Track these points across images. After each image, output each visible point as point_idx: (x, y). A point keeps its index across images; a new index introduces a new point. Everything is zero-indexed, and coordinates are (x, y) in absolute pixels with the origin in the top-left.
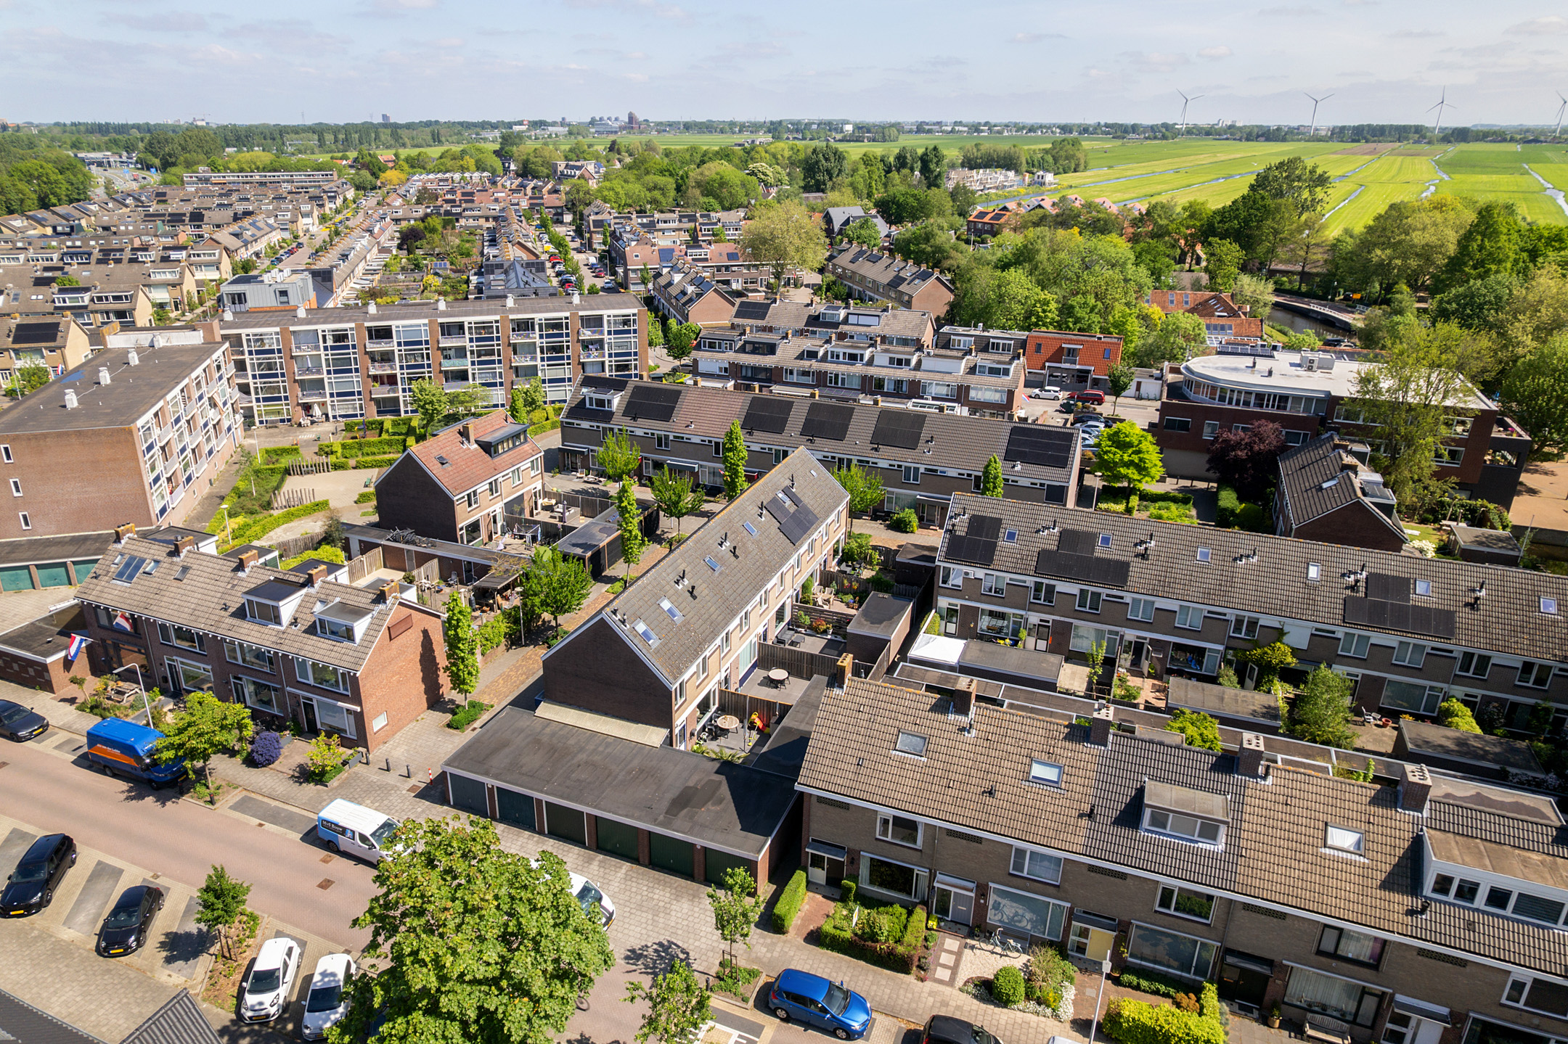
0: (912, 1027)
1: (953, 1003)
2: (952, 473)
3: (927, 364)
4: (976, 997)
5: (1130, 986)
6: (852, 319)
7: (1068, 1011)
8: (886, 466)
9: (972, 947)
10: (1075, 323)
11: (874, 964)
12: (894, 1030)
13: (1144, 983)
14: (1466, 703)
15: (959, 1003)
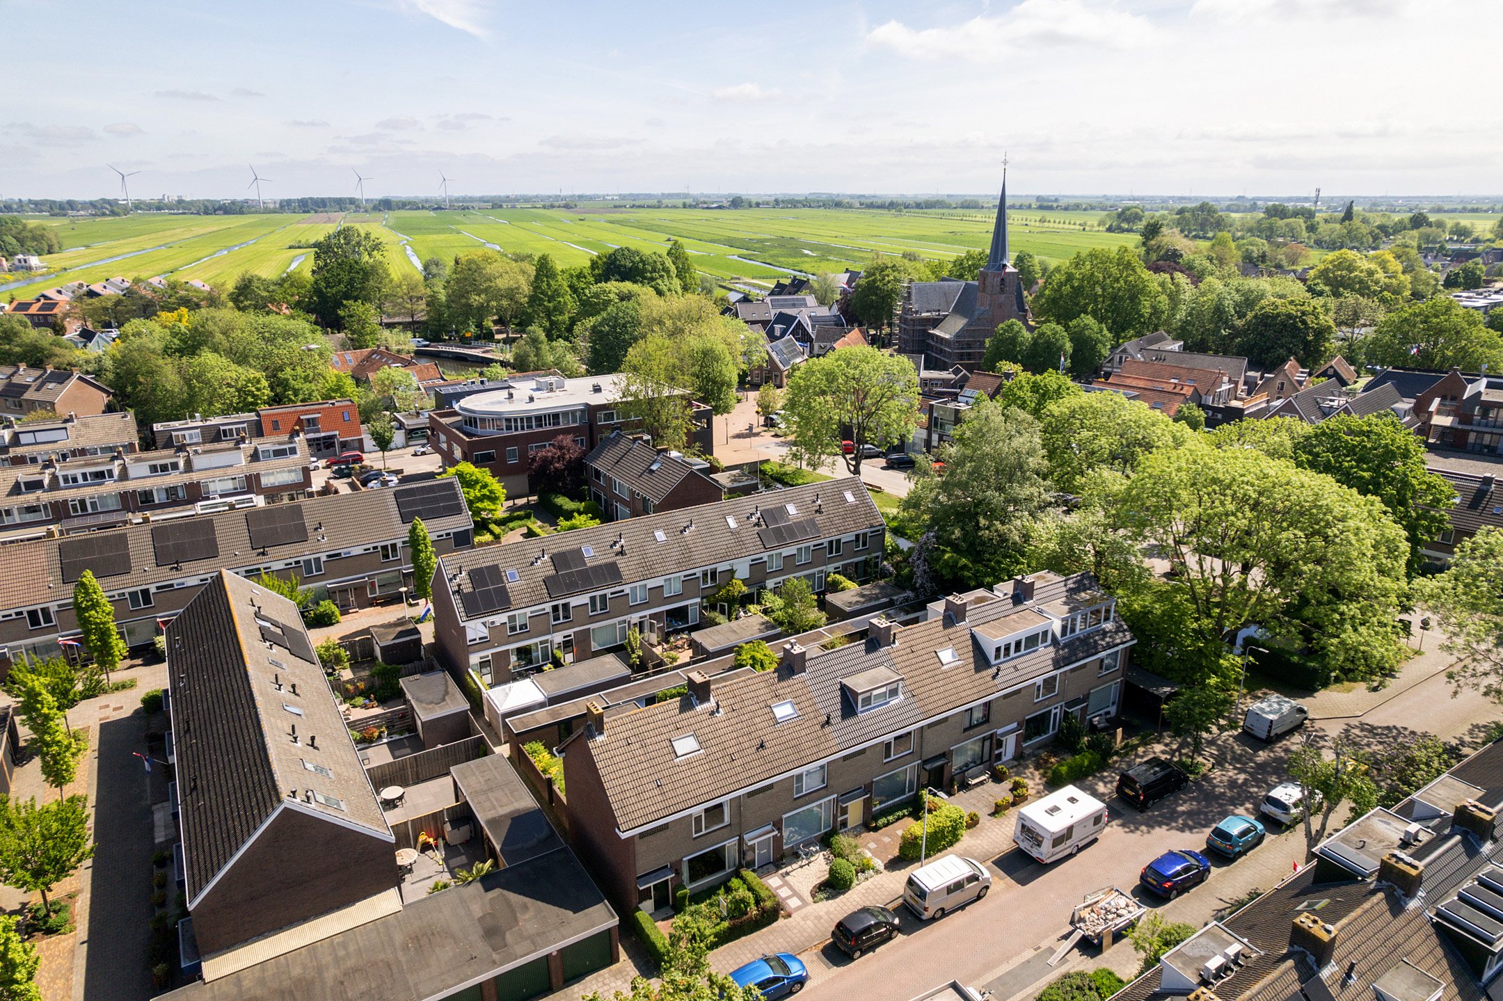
0: (821, 947)
1: (822, 913)
2: (357, 551)
3: (198, 462)
4: (827, 899)
5: (886, 825)
6: (24, 439)
7: (879, 864)
8: (282, 567)
9: (787, 874)
10: (296, 396)
11: (752, 932)
12: (815, 958)
13: (891, 818)
14: (839, 573)
15: (825, 910)
